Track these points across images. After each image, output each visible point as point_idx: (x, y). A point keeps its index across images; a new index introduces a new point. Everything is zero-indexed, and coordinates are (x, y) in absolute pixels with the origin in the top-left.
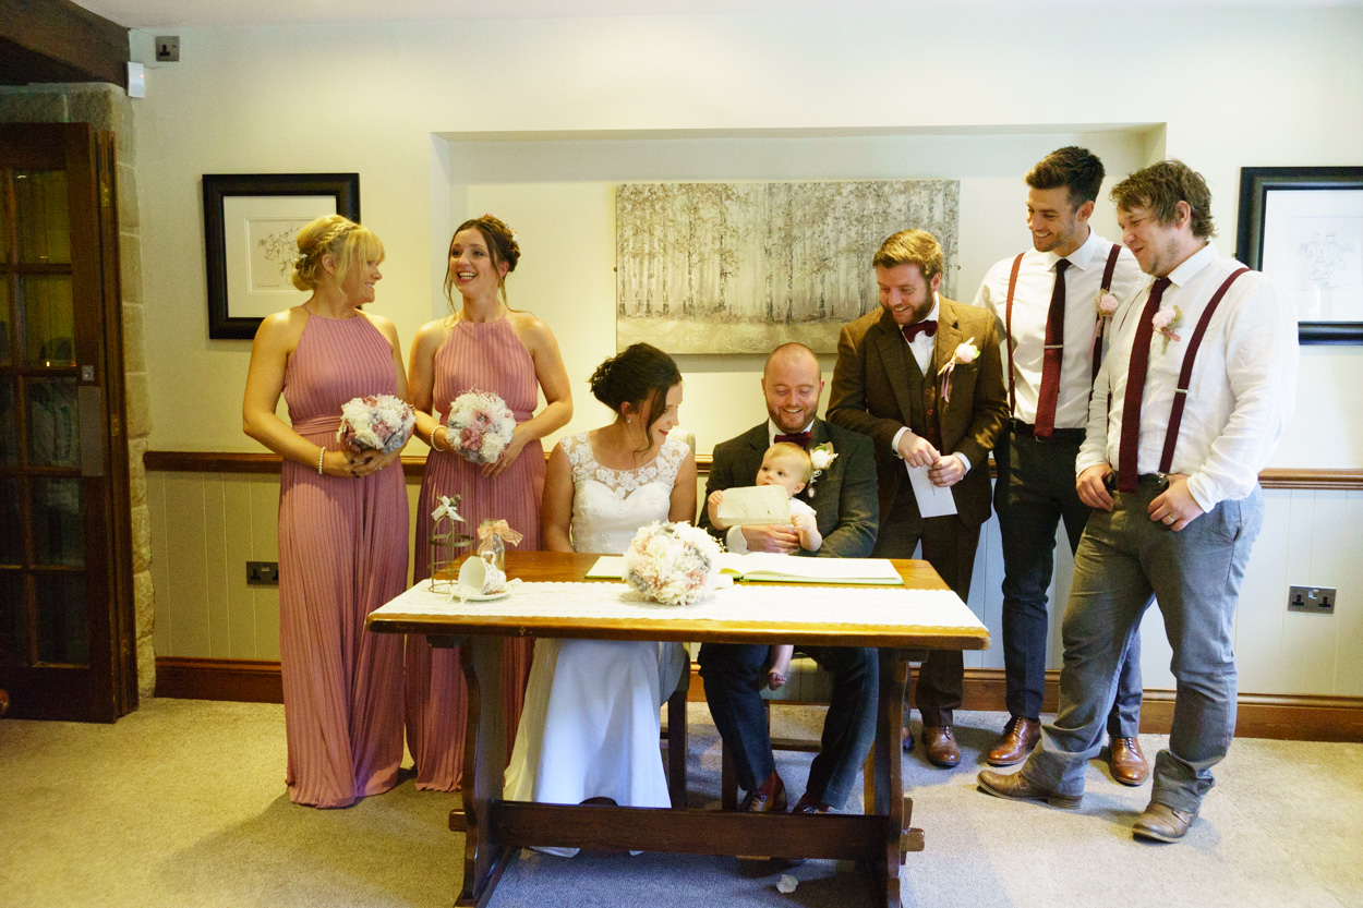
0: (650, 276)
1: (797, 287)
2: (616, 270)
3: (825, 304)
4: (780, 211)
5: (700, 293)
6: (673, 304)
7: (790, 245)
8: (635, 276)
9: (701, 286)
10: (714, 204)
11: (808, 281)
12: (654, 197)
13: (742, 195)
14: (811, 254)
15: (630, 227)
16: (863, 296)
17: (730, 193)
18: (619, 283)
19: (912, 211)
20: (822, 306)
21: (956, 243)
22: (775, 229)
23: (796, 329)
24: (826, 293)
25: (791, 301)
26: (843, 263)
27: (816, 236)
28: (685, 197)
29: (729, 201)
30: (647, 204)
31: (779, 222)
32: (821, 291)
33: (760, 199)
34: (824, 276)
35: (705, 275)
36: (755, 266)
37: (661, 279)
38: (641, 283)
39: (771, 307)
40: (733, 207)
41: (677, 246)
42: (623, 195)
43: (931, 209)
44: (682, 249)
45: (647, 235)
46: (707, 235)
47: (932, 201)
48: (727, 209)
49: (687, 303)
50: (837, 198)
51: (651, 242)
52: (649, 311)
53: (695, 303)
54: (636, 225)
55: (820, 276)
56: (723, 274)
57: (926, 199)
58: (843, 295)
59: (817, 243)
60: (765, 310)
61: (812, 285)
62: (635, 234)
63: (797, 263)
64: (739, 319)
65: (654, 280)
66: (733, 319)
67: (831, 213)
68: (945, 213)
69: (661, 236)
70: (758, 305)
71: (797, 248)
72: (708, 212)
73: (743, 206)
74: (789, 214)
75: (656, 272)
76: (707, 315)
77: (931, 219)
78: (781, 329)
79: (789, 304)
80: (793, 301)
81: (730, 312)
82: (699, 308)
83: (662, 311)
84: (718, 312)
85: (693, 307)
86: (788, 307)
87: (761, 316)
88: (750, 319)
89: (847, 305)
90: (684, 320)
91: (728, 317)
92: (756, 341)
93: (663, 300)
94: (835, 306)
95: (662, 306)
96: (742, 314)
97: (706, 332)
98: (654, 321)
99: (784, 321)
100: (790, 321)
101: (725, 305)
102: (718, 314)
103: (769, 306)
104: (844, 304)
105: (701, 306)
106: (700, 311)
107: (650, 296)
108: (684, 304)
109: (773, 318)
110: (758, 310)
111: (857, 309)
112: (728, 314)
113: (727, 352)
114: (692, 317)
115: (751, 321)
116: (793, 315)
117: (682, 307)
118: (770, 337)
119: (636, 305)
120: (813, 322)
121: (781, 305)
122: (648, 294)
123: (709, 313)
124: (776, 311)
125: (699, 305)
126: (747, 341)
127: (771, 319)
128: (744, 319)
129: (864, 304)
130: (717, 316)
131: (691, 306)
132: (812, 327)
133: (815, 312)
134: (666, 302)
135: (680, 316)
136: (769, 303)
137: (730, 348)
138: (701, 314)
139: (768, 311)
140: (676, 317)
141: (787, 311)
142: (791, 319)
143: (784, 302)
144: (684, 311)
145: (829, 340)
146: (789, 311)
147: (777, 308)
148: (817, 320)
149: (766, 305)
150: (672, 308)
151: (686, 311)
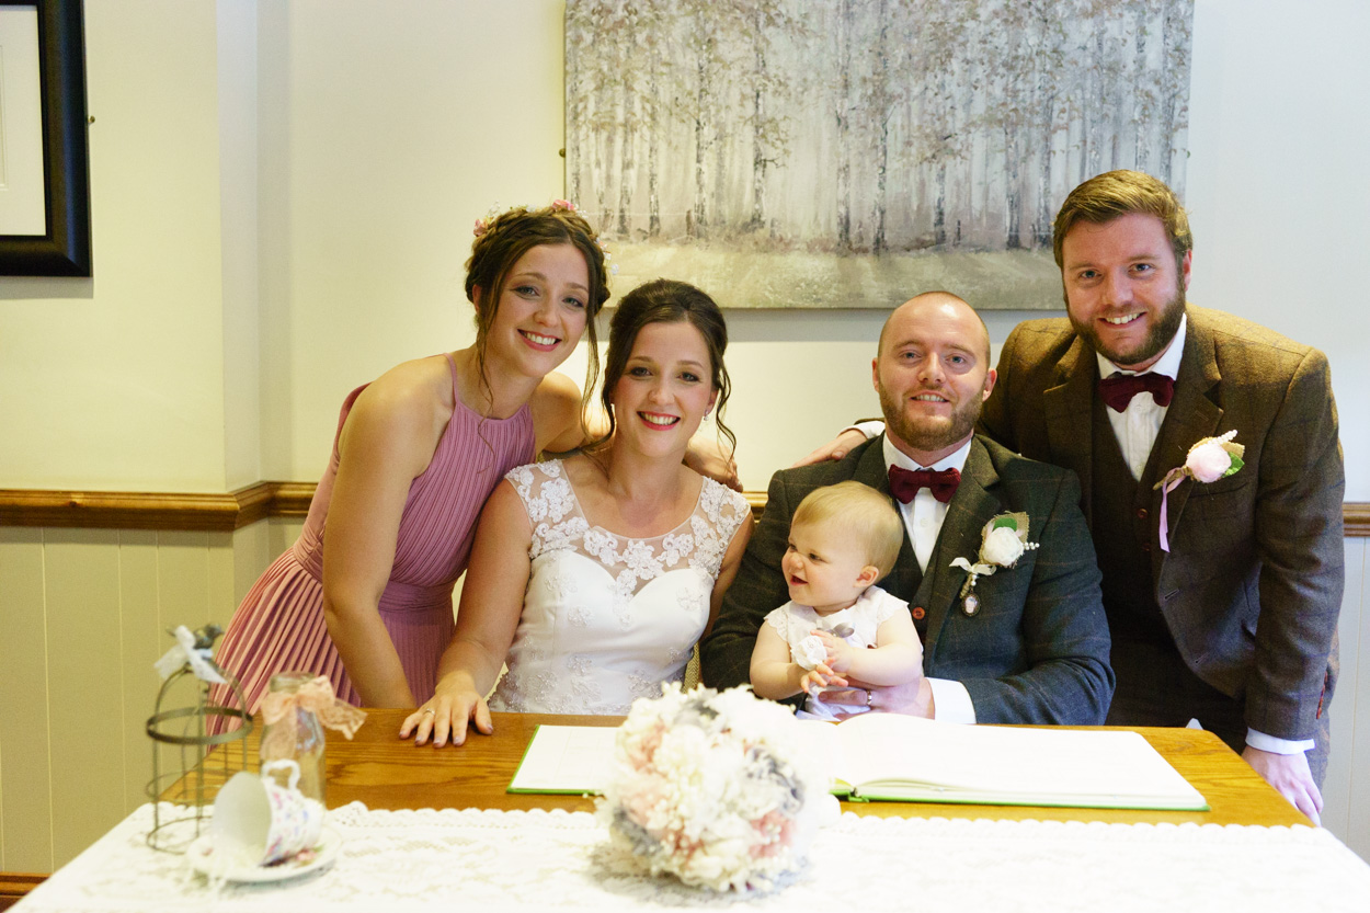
0: (627, 166)
1: (894, 187)
2: (563, 154)
3: (946, 218)
4: (865, 48)
5: (718, 197)
6: (669, 217)
7: (883, 111)
8: (598, 164)
9: (719, 184)
10: (744, 32)
11: (914, 178)
12: (635, 19)
13: (796, 18)
14: (920, 127)
15: (590, 74)
16: (1015, 204)
17: (773, 12)
18: (570, 178)
19: (1106, 49)
20: (940, 222)
21: (1185, 109)
22: (855, 80)
23: (890, 264)
24: (947, 199)
25: (883, 213)
26: (979, 142)
27: (930, 94)
28: (690, 20)
29: (771, 29)
30: (622, 32)
31: (863, 67)
32: (937, 195)
33: (828, 25)
34: (943, 168)
35: (727, 163)
36: (818, 148)
37: (646, 170)
38: (609, 178)
39: (846, 225)
40: (778, 39)
41: (676, 110)
42: (578, 15)
43: (1140, 46)
44: (685, 117)
45: (620, 88)
46: (730, 90)
47: (1143, 31)
48: (768, 43)
49: (693, 215)
50: (970, 24)
51: (629, 102)
52: (623, 230)
53: (708, 215)
54: (600, 70)
55: (936, 167)
56: (760, 162)
57: (1132, 28)
58: (977, 204)
59: (930, 108)
60: (836, 229)
61: (922, 185)
62: (599, 88)
63: (894, 143)
64: (788, 245)
65: (633, 173)
66: (778, 244)
67: (958, 53)
68: (1166, 53)
69: (647, 93)
70: (822, 220)
71: (896, 116)
72: (734, 48)
73: (797, 37)
74: (881, 54)
75: (636, 159)
76: (729, 238)
77: (1140, 64)
78: (865, 263)
79: (879, 219)
80: (887, 214)
81: (772, 232)
82: (716, 224)
83: (648, 230)
84: (749, 231)
85: (703, 223)
86: (878, 224)
87: (828, 240)
88: (808, 246)
89: (984, 220)
90: (688, 246)
91: (767, 241)
92: (819, 286)
93: (648, 209)
94: (962, 223)
95: (648, 222)
96: (793, 236)
97: (728, 269)
98: (633, 247)
99: (871, 250)
100: (882, 250)
101: (763, 219)
102: (749, 235)
103: (844, 221)
104: (979, 220)
105: (720, 221)
106: (717, 232)
107: (625, 201)
108: (688, 218)
109: (851, 244)
110: (822, 229)
111: (1003, 228)
112: (768, 236)
113: (767, 306)
114: (702, 241)
115: (810, 249)
116: (886, 238)
117: (685, 222)
118: (845, 279)
119: (599, 219)
120: (923, 251)
121: (866, 221)
122: (622, 198)
123: (733, 235)
124: (857, 231)
125: (715, 219)
126: (803, 284)
127: (846, 246)
128: (797, 246)
129: (1015, 218)
130: (747, 238)
131: (700, 221)
132: (921, 261)
133: (927, 233)
134: (656, 214)
135: (680, 238)
136: (843, 217)
137: (771, 298)
138: (718, 235)
139: (842, 231)
140: (673, 240)
141: (876, 231)
142: (884, 247)
143: (870, 215)
144: (688, 230)
145: (950, 284)
146: (879, 232)
147: (857, 225)
148: (930, 248)
149: (838, 220)
150: (666, 224)
151: (691, 229)
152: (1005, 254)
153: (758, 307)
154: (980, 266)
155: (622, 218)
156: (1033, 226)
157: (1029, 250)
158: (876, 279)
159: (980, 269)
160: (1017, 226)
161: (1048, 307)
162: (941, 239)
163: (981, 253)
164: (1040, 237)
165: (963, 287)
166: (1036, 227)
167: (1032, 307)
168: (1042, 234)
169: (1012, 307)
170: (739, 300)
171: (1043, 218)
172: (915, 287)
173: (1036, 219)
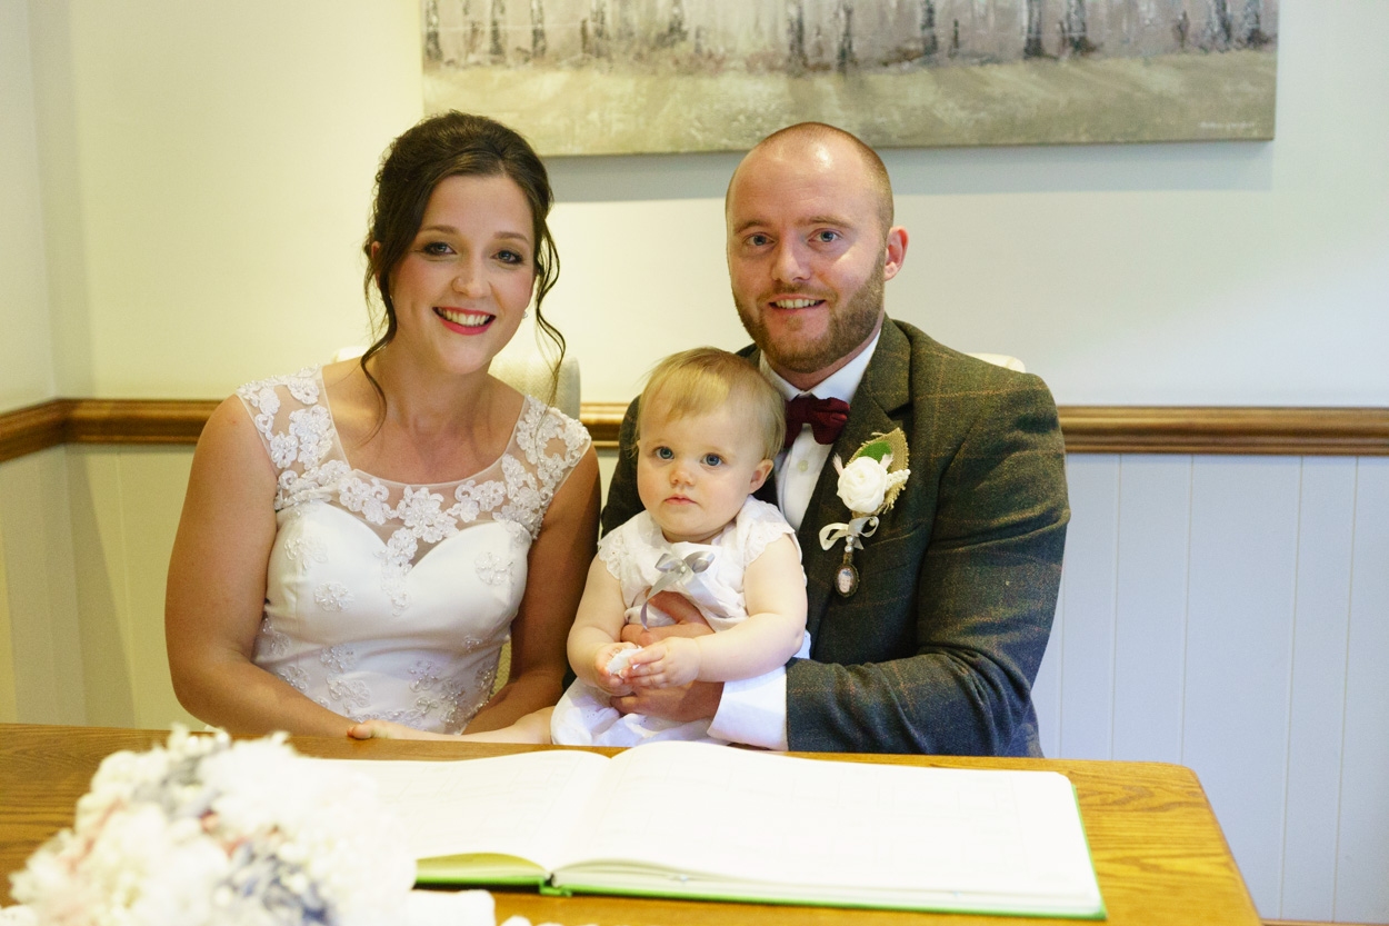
3: (938, 18)
6: (558, 31)
20: (929, 23)
23: (862, 84)
25: (849, 13)
39: (798, 32)
49: (590, 26)
52: (497, 50)
53: (610, 25)
60: (785, 38)
64: (719, 63)
66: (705, 63)
70: (766, 26)
76: (639, 56)
78: (827, 85)
79: (844, 22)
80: (855, 12)
81: (698, 46)
82: (621, 38)
83: (529, 48)
84: (667, 45)
85: (604, 37)
86: (842, 30)
87: (775, 55)
88: (748, 64)
89: (992, 19)
90: (585, 69)
91: (691, 58)
92: (764, 120)
93: (529, 21)
94: (961, 22)
95: (529, 37)
96: (727, 51)
97: (639, 100)
98: (510, 73)
99: (834, 67)
100: (849, 66)
101: (684, 28)
102: (667, 51)
103: (796, 27)
104: (985, 18)
105: (627, 34)
106: (623, 47)
107: (497, 10)
108: (584, 30)
109: (806, 59)
110: (766, 40)
111: (1019, 28)
112: (692, 51)
113: (694, 149)
114: (604, 62)
115: (751, 67)
116: (854, 49)
117: (579, 36)
118: (801, 108)
119: (465, 35)
120: (906, 66)
121: (826, 25)
122: (494, 4)
123: (645, 50)
124: (813, 40)
125: (620, 31)
126: (742, 118)
127: (800, 62)
128: (732, 64)
129: (1036, 14)
130: (664, 57)
131: (600, 33)
132: (904, 80)
133: (912, 39)
134: (539, 26)
135: (574, 58)
136: (794, 21)
137: (700, 137)
138: (625, 53)
139: (793, 41)
140: (564, 62)
141: (841, 40)
142: (852, 61)
143: (832, 16)
144: (584, 47)
145: (947, 110)
146: (844, 40)
147: (815, 31)
148: (917, 61)
149: (788, 26)
150: (553, 41)
151: (587, 46)
152: (1022, 66)
153: (682, 150)
154: (986, 83)
155: (495, 34)
156: (1061, 24)
157: (1056, 59)
158: (844, 108)
159: (988, 90)
160: (1039, 25)
161: (1083, 139)
162: (931, 47)
163: (989, 66)
164: (1072, 39)
165: (962, 114)
166: (1066, 26)
167: (1062, 139)
168: (1076, 35)
169: (1034, 141)
170: (657, 142)
171: (1076, 13)
172: (897, 117)
173: (1064, 13)
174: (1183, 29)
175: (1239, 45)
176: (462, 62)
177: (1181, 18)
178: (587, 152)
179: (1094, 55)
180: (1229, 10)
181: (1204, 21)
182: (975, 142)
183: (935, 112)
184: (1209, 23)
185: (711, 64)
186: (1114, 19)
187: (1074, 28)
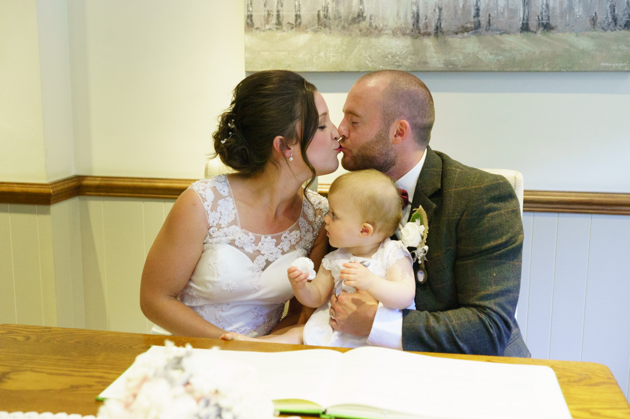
3: (481, 13)
6: (307, 15)
16: (527, 2)
20: (477, 15)
23: (445, 42)
25: (440, 9)
39: (417, 18)
49: (322, 14)
52: (279, 23)
53: (331, 13)
58: (502, 3)
60: (410, 21)
64: (380, 31)
66: (374, 31)
70: (402, 15)
76: (344, 27)
78: (429, 42)
79: (438, 14)
80: (443, 9)
81: (371, 23)
82: (335, 19)
83: (294, 23)
84: (357, 22)
85: (328, 18)
86: (437, 17)
87: (405, 28)
88: (393, 32)
89: (506, 14)
90: (318, 33)
91: (368, 29)
92: (399, 57)
93: (294, 10)
94: (491, 15)
95: (294, 18)
96: (384, 26)
97: (343, 47)
98: (285, 34)
99: (433, 34)
100: (439, 33)
101: (365, 15)
102: (356, 25)
103: (416, 15)
104: (503, 13)
105: (338, 17)
106: (336, 23)
107: (280, 5)
108: (319, 15)
109: (420, 30)
110: (402, 21)
111: (519, 18)
112: (368, 26)
114: (327, 29)
115: (394, 33)
116: (442, 26)
117: (316, 18)
118: (416, 52)
119: (264, 17)
120: (466, 34)
121: (429, 15)
122: (278, 3)
123: (346, 25)
124: (424, 22)
125: (335, 16)
126: (389, 56)
127: (417, 32)
128: (386, 32)
129: (527, 12)
130: (355, 28)
131: (326, 17)
132: (465, 40)
133: (469, 22)
134: (299, 13)
135: (314, 28)
136: (415, 13)
137: (370, 65)
138: (337, 26)
139: (414, 22)
140: (309, 29)
141: (436, 22)
142: (441, 32)
143: (433, 11)
144: (318, 23)
145: (483, 55)
146: (438, 22)
147: (424, 18)
148: (471, 32)
149: (412, 15)
150: (305, 19)
151: (320, 22)
152: (519, 35)
153: (361, 71)
154: (503, 43)
155: (278, 16)
156: (538, 17)
157: (535, 32)
158: (436, 53)
159: (503, 46)
160: (528, 17)
161: (547, 69)
162: (478, 26)
163: (504, 35)
164: (543, 24)
165: (491, 57)
166: (540, 18)
167: (536, 69)
168: (544, 22)
169: (523, 70)
170: (350, 66)
171: (545, 12)
172: (461, 57)
173: (540, 12)
174: (595, 19)
175: (621, 28)
176: (263, 28)
177: (594, 15)
178: (318, 70)
179: (553, 31)
180: (616, 12)
181: (605, 17)
182: (497, 70)
183: (478, 56)
184: (607, 18)
185: (376, 32)
186: (563, 15)
187: (544, 19)
